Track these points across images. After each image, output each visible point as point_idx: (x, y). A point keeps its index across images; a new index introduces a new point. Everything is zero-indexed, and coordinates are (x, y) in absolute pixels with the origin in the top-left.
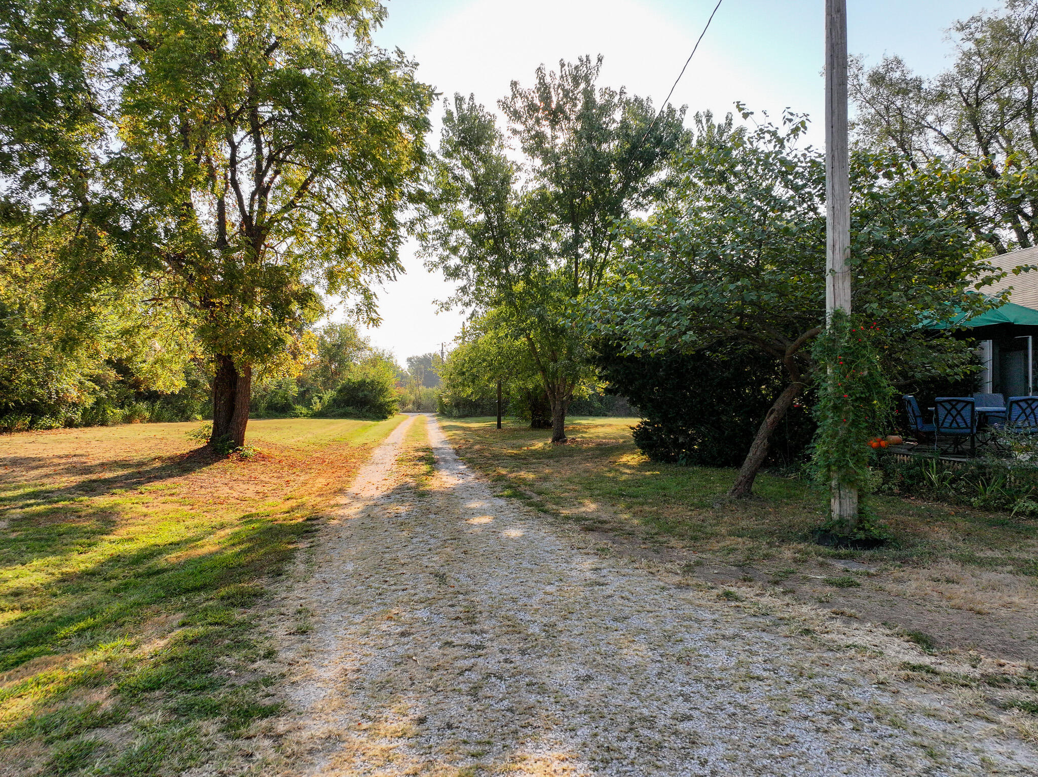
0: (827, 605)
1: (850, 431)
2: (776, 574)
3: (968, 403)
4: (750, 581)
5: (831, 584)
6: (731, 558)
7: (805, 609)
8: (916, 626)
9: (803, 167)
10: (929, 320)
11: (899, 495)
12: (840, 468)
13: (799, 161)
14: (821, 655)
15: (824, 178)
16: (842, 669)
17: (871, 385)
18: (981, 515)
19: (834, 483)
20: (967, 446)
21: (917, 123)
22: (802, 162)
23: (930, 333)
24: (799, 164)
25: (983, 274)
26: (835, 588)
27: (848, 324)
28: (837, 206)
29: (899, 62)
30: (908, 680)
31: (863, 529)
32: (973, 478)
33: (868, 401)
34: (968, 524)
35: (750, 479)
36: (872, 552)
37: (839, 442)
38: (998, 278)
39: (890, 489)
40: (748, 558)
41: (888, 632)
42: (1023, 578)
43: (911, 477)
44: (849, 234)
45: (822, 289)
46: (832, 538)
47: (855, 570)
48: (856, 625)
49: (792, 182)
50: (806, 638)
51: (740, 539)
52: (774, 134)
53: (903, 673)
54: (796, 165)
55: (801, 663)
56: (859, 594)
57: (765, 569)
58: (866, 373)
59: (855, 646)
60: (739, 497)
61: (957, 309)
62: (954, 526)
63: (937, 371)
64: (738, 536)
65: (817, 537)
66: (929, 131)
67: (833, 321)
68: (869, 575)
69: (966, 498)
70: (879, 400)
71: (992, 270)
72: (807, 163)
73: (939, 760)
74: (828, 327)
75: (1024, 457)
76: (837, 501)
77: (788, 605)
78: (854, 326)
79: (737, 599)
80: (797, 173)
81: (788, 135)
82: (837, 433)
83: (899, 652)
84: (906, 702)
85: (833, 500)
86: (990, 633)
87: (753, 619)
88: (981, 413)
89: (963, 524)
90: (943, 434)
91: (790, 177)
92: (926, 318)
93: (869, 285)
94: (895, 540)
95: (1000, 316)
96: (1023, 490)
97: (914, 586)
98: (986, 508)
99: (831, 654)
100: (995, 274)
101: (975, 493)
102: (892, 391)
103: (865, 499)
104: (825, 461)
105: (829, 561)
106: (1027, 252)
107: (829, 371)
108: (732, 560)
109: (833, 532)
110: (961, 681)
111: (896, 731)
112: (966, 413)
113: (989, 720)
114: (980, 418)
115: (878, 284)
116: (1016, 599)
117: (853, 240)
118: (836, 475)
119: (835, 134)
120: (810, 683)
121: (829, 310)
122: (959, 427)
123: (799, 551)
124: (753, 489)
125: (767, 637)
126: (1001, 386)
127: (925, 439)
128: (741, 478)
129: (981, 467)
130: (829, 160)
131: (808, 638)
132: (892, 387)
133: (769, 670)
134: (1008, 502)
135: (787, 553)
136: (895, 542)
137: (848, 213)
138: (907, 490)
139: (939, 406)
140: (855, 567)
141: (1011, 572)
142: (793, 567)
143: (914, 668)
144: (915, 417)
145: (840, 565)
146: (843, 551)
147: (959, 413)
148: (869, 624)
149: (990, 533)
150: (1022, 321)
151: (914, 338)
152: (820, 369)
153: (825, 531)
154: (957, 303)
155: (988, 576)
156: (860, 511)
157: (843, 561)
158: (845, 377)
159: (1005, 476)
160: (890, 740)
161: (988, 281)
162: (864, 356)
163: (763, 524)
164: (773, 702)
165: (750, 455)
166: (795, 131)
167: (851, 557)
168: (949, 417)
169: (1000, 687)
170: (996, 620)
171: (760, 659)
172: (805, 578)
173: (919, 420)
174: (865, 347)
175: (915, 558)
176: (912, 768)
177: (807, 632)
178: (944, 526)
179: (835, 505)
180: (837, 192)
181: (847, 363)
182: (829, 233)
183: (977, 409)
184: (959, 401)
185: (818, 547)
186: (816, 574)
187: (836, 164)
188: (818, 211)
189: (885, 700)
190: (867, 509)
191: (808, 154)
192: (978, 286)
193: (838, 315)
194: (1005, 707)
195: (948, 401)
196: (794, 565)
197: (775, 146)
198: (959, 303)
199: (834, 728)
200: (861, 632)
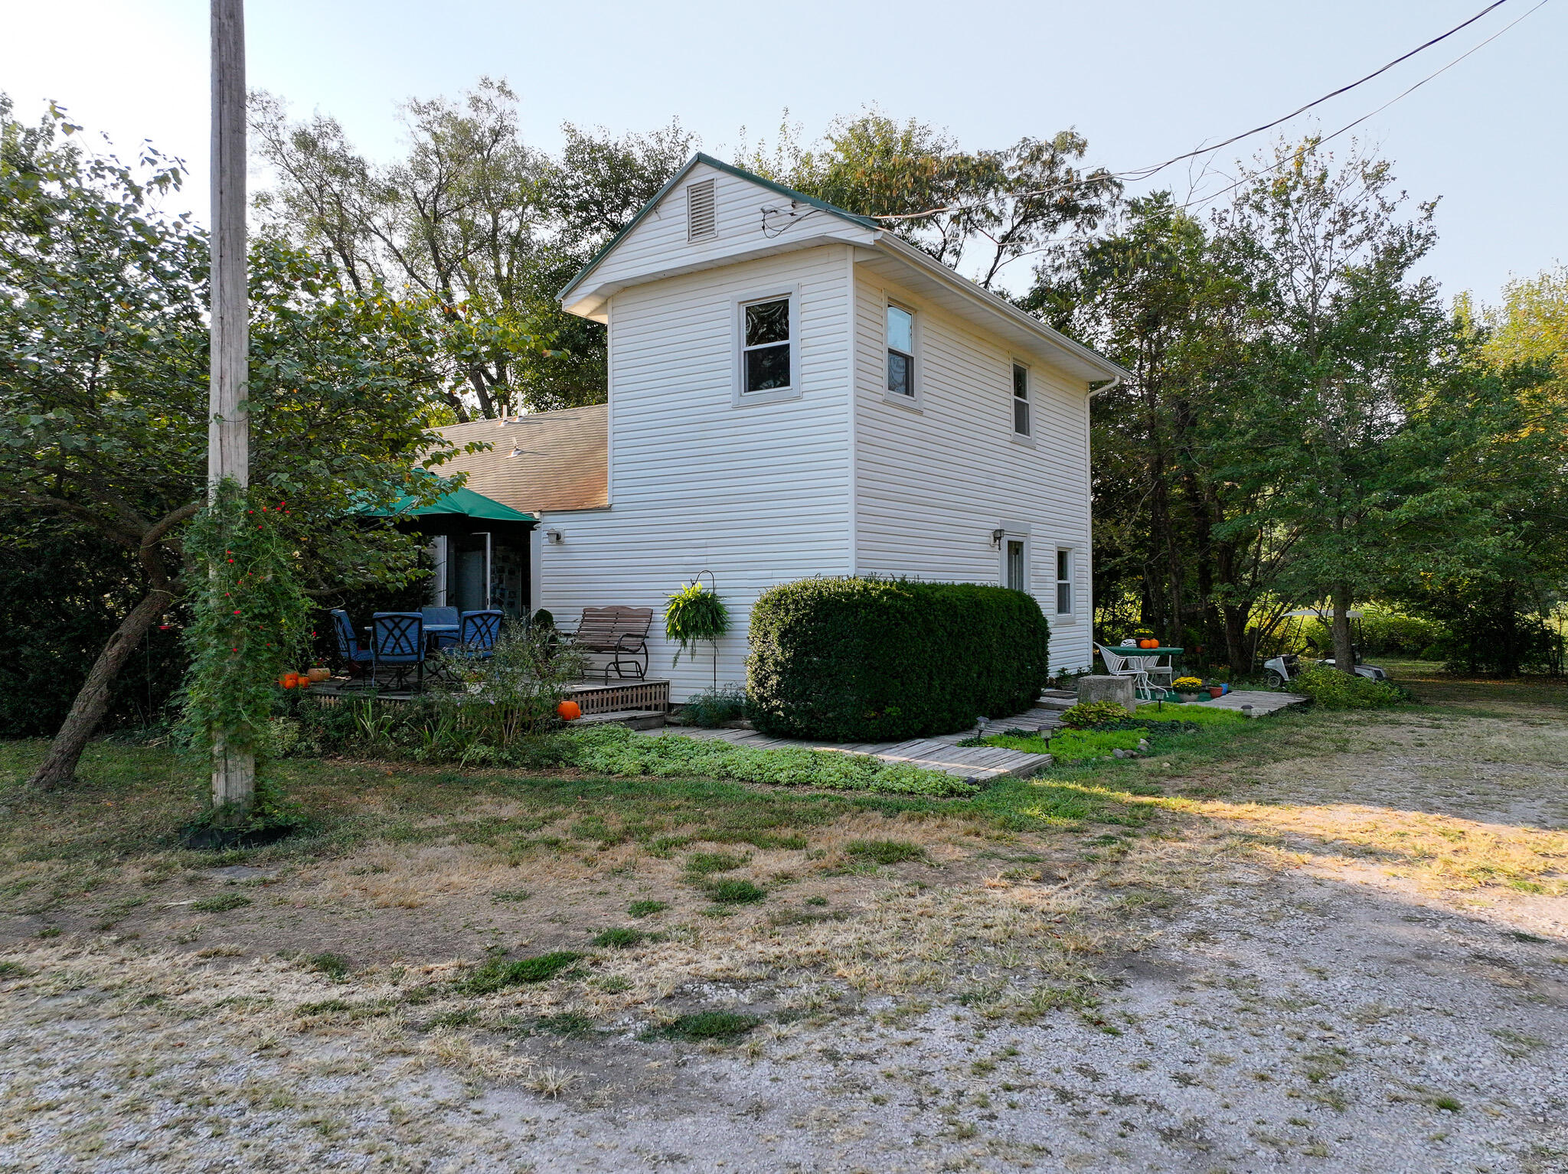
0: (194, 945)
1: (243, 667)
2: (107, 913)
3: (414, 619)
4: (55, 934)
5: (202, 908)
6: (22, 902)
7: (154, 962)
8: (326, 945)
9: (174, 244)
10: (364, 504)
11: (321, 756)
12: (226, 724)
13: (167, 232)
14: (171, 1031)
15: (208, 269)
16: (206, 1044)
17: (275, 594)
18: (425, 770)
19: (217, 749)
20: (412, 679)
21: (361, 222)
22: (172, 235)
23: (366, 522)
24: (167, 238)
25: (435, 448)
26: (209, 915)
27: (243, 503)
28: (228, 318)
29: (337, 129)
30: (305, 1029)
31: (262, 814)
32: (419, 721)
33: (272, 619)
34: (409, 786)
35: (74, 755)
36: (274, 847)
37: (227, 685)
38: (449, 455)
39: (309, 747)
40: (56, 895)
41: (285, 965)
42: (466, 847)
43: (339, 728)
44: (246, 363)
45: (202, 443)
46: (212, 836)
47: (244, 880)
48: (236, 967)
49: (154, 263)
50: (148, 1010)
51: (43, 864)
52: (124, 176)
53: (298, 1022)
54: (163, 239)
55: (134, 1056)
56: (248, 916)
57: (87, 909)
58: (269, 577)
59: (230, 1001)
60: (50, 789)
61: (400, 493)
62: (390, 791)
63: (374, 577)
64: (40, 860)
65: (187, 837)
66: (375, 237)
67: (219, 495)
68: (265, 883)
69: (409, 750)
70: (290, 619)
71: (442, 444)
72: (180, 238)
73: (335, 1135)
74: (210, 504)
75: (475, 689)
76: (222, 777)
77: (122, 962)
78: (251, 504)
79: (22, 974)
80: (163, 251)
81: (149, 184)
82: (222, 670)
83: (297, 992)
84: (299, 1065)
85: (214, 776)
86: (421, 932)
87: (51, 1003)
88: (430, 633)
89: (403, 788)
90: (382, 663)
91: (154, 256)
92: (360, 499)
93: (277, 445)
94: (308, 824)
95: (454, 505)
96: (475, 731)
97: (330, 887)
98: (432, 761)
99: (189, 1025)
100: (445, 450)
101: (419, 742)
102: (308, 604)
103: (265, 768)
104: (204, 715)
105: (204, 874)
106: (488, 424)
107: (212, 573)
108: (22, 905)
109: (214, 825)
110: (377, 1010)
111: (279, 1114)
112: (412, 633)
113: (405, 1054)
114: (429, 640)
115: (290, 446)
116: (455, 879)
117: (253, 375)
118: (220, 736)
119: (226, 205)
120: (147, 1085)
121: (212, 477)
122: (403, 653)
123: (154, 866)
124: (78, 771)
125: (74, 1029)
126: (456, 598)
127: (360, 671)
128: (53, 755)
129: (427, 706)
130: (217, 242)
131: (150, 1010)
132: (308, 598)
133: (73, 1086)
134: (457, 750)
135: (133, 873)
136: (311, 826)
137: (246, 332)
138: (332, 746)
139: (378, 624)
140: (245, 875)
141: (452, 844)
142: (142, 894)
143: (315, 1010)
144: (347, 640)
145: (221, 877)
146: (229, 853)
147: (403, 633)
148: (257, 960)
149: (434, 793)
150: (478, 513)
151: (345, 528)
152: (197, 571)
153: (202, 825)
154: (398, 484)
155: (426, 853)
156: (258, 788)
157: (226, 869)
158: (237, 582)
159: (455, 717)
160: (268, 1133)
161: (437, 459)
162: (267, 551)
163: (92, 830)
164: (74, 1140)
165: (74, 713)
166: (162, 181)
167: (241, 860)
168: (392, 640)
169: (424, 1003)
170: (430, 912)
171: (56, 1071)
172: (160, 909)
173: (353, 646)
174: (269, 538)
175: (334, 846)
176: (295, 1162)
177: (152, 998)
178: (377, 794)
179: (219, 784)
180: (227, 296)
181: (240, 562)
182: (215, 357)
183: (426, 627)
184: (404, 618)
185: (188, 853)
186: (181, 898)
187: (227, 252)
188: (202, 319)
189: (269, 1072)
190: (269, 782)
191: (185, 226)
192: (427, 464)
193: (226, 487)
194: (426, 1029)
195: (390, 618)
196: (143, 891)
197: (125, 197)
198: (401, 483)
199: (181, 1145)
200: (242, 977)
